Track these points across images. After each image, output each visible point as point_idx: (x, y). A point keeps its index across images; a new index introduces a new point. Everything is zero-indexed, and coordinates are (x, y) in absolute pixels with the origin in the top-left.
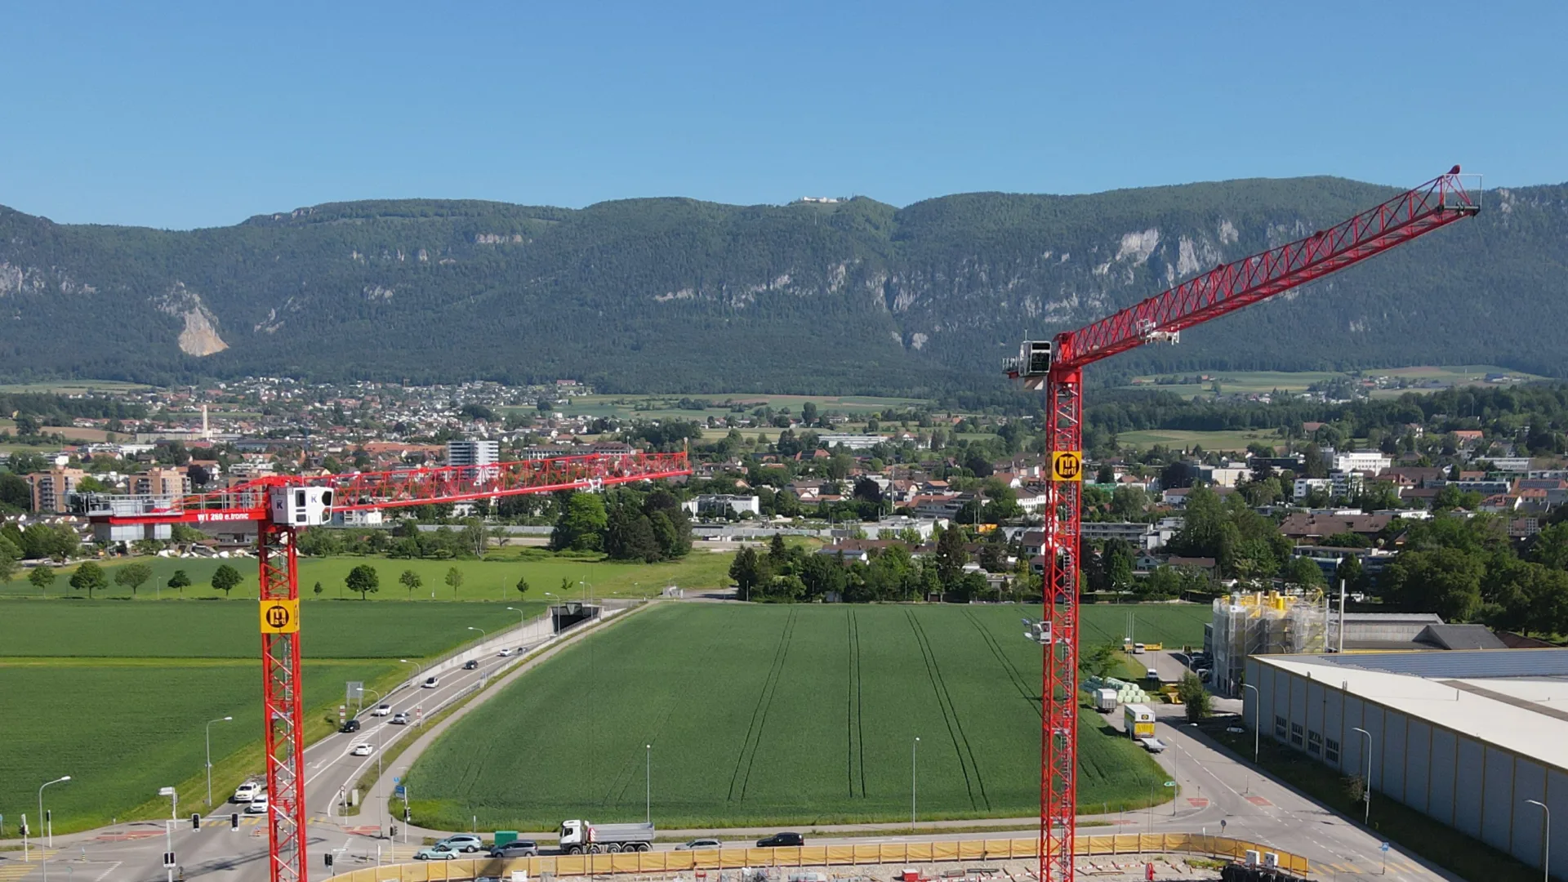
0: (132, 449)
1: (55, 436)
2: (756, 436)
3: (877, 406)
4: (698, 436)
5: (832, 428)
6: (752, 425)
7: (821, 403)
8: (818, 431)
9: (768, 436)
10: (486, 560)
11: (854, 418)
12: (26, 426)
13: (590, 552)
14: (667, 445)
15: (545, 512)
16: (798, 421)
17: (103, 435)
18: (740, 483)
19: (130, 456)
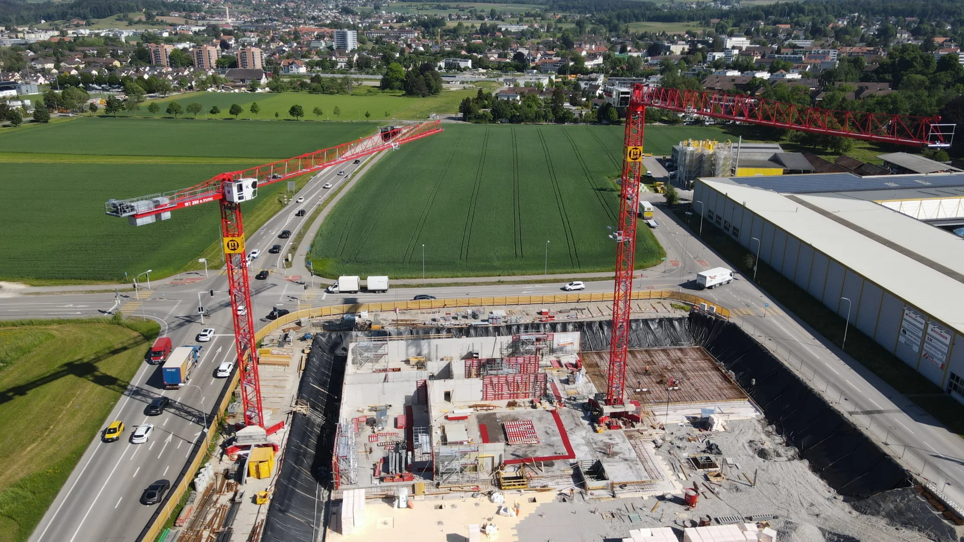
0: (196, 29)
1: (162, 21)
2: (470, 25)
3: (523, 8)
4: (444, 24)
5: (503, 20)
6: (468, 19)
7: (498, 7)
8: (497, 22)
9: (475, 25)
10: (352, 95)
11: (513, 16)
12: (149, 16)
13: (398, 91)
14: (431, 30)
15: (378, 67)
16: (488, 17)
17: (183, 21)
18: (464, 52)
19: (195, 32)
